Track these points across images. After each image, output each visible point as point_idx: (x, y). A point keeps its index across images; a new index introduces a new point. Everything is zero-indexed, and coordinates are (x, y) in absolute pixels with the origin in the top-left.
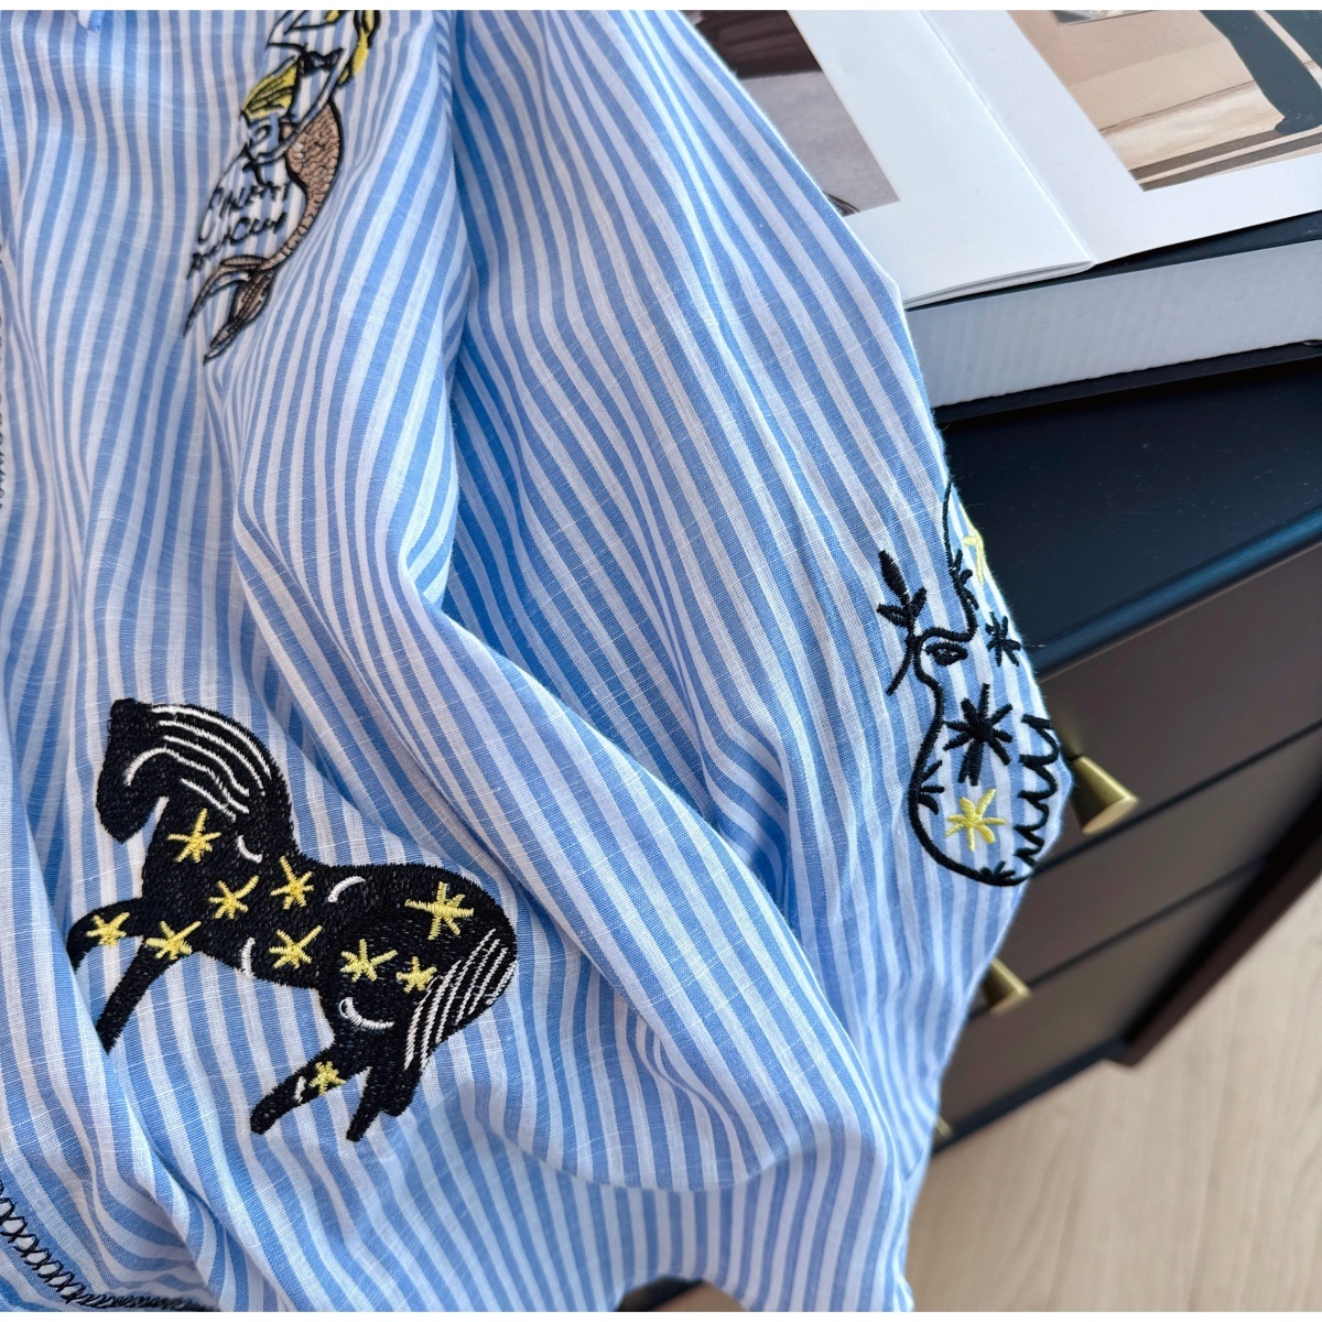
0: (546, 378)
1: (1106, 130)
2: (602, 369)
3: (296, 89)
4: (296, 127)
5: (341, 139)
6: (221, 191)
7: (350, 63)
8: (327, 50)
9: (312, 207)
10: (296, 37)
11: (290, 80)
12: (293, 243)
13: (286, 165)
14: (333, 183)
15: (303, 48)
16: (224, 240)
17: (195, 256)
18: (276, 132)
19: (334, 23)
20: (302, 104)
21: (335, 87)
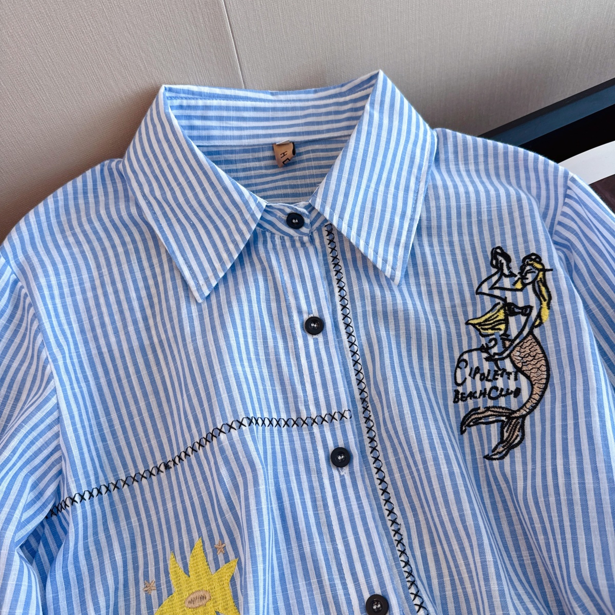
3: (506, 321)
4: (513, 341)
5: (545, 356)
6: (465, 361)
7: (539, 316)
8: (521, 304)
9: (537, 390)
10: (497, 292)
11: (501, 316)
12: (528, 405)
13: (513, 362)
14: (548, 379)
15: (505, 300)
16: (483, 393)
17: (457, 392)
18: (500, 342)
19: (521, 290)
20: (514, 332)
21: (533, 326)
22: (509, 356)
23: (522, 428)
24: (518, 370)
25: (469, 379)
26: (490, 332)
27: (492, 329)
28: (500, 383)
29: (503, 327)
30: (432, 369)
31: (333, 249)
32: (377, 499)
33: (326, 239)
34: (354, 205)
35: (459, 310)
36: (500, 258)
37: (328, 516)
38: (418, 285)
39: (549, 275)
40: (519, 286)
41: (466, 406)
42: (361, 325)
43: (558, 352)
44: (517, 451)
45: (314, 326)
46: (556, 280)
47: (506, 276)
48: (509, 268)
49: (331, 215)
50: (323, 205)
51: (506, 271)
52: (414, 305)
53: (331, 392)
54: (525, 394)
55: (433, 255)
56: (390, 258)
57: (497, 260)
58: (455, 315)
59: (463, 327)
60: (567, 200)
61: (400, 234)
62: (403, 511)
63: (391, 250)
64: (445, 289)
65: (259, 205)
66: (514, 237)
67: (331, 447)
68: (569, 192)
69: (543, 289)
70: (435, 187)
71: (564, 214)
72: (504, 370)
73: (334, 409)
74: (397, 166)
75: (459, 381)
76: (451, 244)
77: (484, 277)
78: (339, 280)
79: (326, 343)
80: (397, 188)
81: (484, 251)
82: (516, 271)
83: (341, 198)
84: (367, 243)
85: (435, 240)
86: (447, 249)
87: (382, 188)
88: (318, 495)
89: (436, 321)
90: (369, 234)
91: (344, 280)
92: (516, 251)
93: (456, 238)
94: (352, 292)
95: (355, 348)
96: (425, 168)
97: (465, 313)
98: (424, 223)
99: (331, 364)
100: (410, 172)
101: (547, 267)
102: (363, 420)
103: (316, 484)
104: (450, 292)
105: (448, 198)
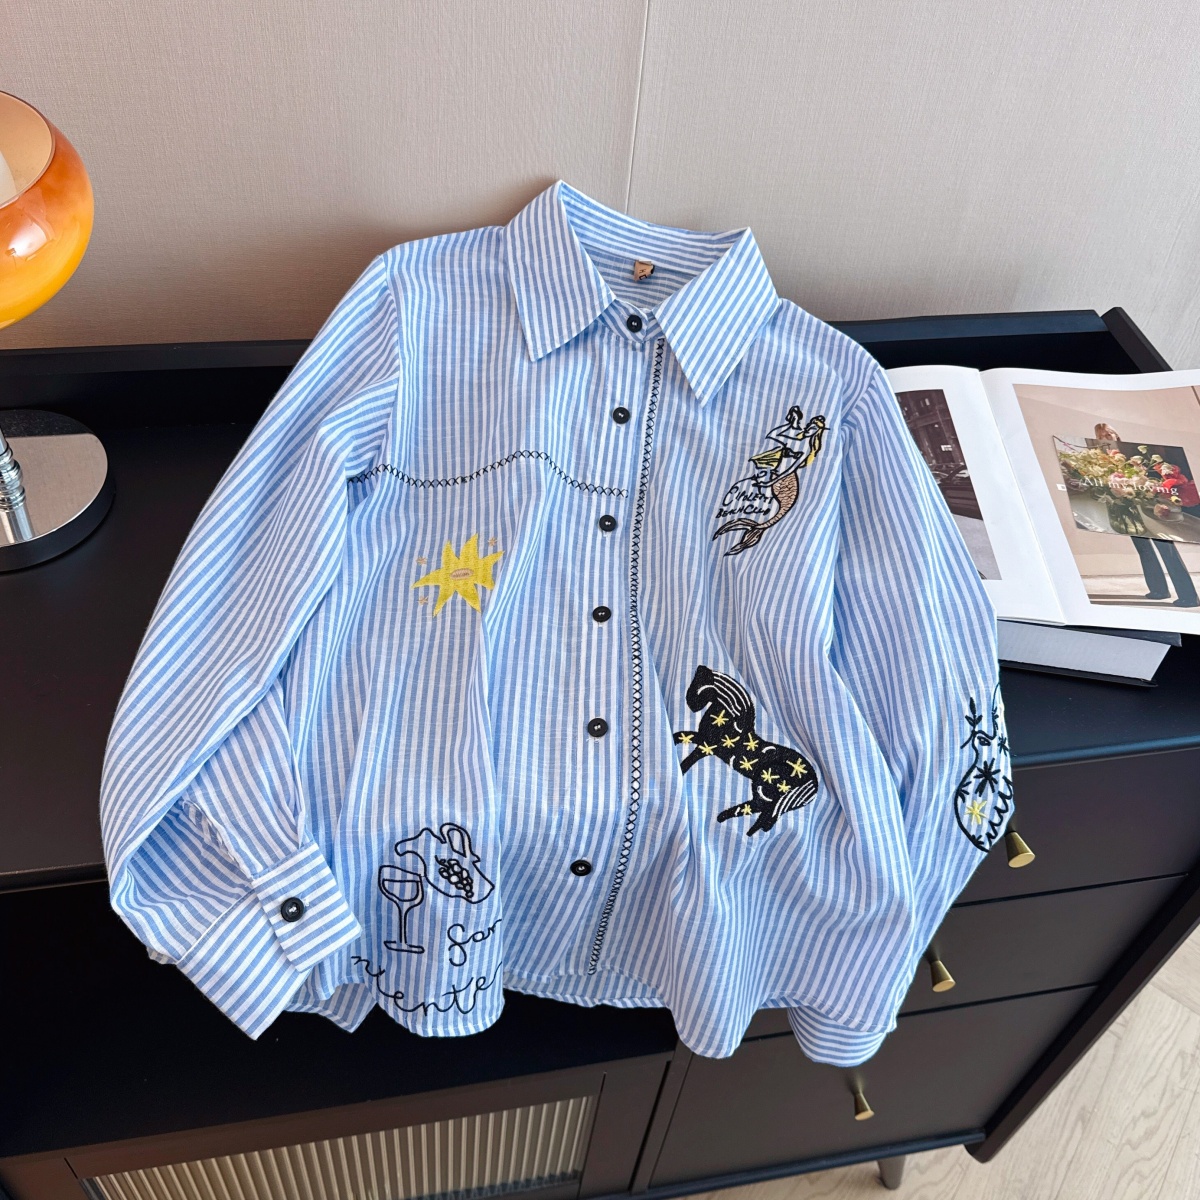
0: (865, 602)
1: (1083, 577)
2: (888, 606)
3: (780, 461)
4: (778, 476)
5: (798, 489)
6: (737, 488)
7: (806, 460)
8: (796, 450)
9: (782, 511)
10: (782, 439)
11: (778, 456)
12: (772, 522)
13: (772, 490)
14: (793, 505)
15: (785, 445)
16: (740, 510)
17: (721, 510)
18: (769, 475)
19: (800, 440)
20: (782, 468)
21: (798, 467)
22: (772, 486)
23: (760, 537)
24: (775, 496)
25: (735, 500)
26: (764, 466)
27: (767, 464)
28: (756, 503)
29: (775, 464)
30: (708, 489)
31: (658, 363)
32: (626, 562)
33: (655, 351)
34: (688, 327)
35: (748, 448)
36: (795, 414)
37: (583, 556)
38: (721, 419)
39: (826, 432)
40: (800, 436)
41: (725, 520)
42: (661, 432)
43: (809, 487)
44: (750, 550)
45: (621, 416)
46: (830, 437)
47: (794, 428)
48: (798, 423)
49: (667, 327)
50: (662, 317)
51: (795, 425)
52: (711, 432)
53: (617, 472)
54: (772, 514)
55: (742, 399)
56: (704, 383)
57: (792, 415)
58: (743, 451)
59: (746, 463)
60: (870, 389)
61: (719, 366)
62: (644, 578)
63: (707, 377)
64: (741, 428)
65: (609, 296)
66: (812, 402)
67: (603, 513)
68: (873, 382)
69: (817, 442)
70: (762, 341)
71: (863, 400)
72: (764, 495)
73: (615, 486)
74: (735, 310)
75: (726, 502)
76: (761, 395)
77: (776, 426)
78: (655, 388)
79: (627, 434)
80: (730, 328)
81: (785, 407)
82: (803, 425)
83: (679, 317)
84: (689, 363)
85: (748, 387)
86: (756, 398)
87: (716, 324)
88: (581, 541)
89: (725, 451)
90: (693, 355)
91: (659, 389)
92: (809, 411)
93: (766, 392)
94: (662, 402)
95: (649, 449)
96: (759, 323)
97: (752, 452)
98: (743, 369)
99: (625, 451)
100: (745, 321)
101: (827, 426)
102: (635, 506)
103: (581, 533)
104: (745, 432)
105: (769, 354)
